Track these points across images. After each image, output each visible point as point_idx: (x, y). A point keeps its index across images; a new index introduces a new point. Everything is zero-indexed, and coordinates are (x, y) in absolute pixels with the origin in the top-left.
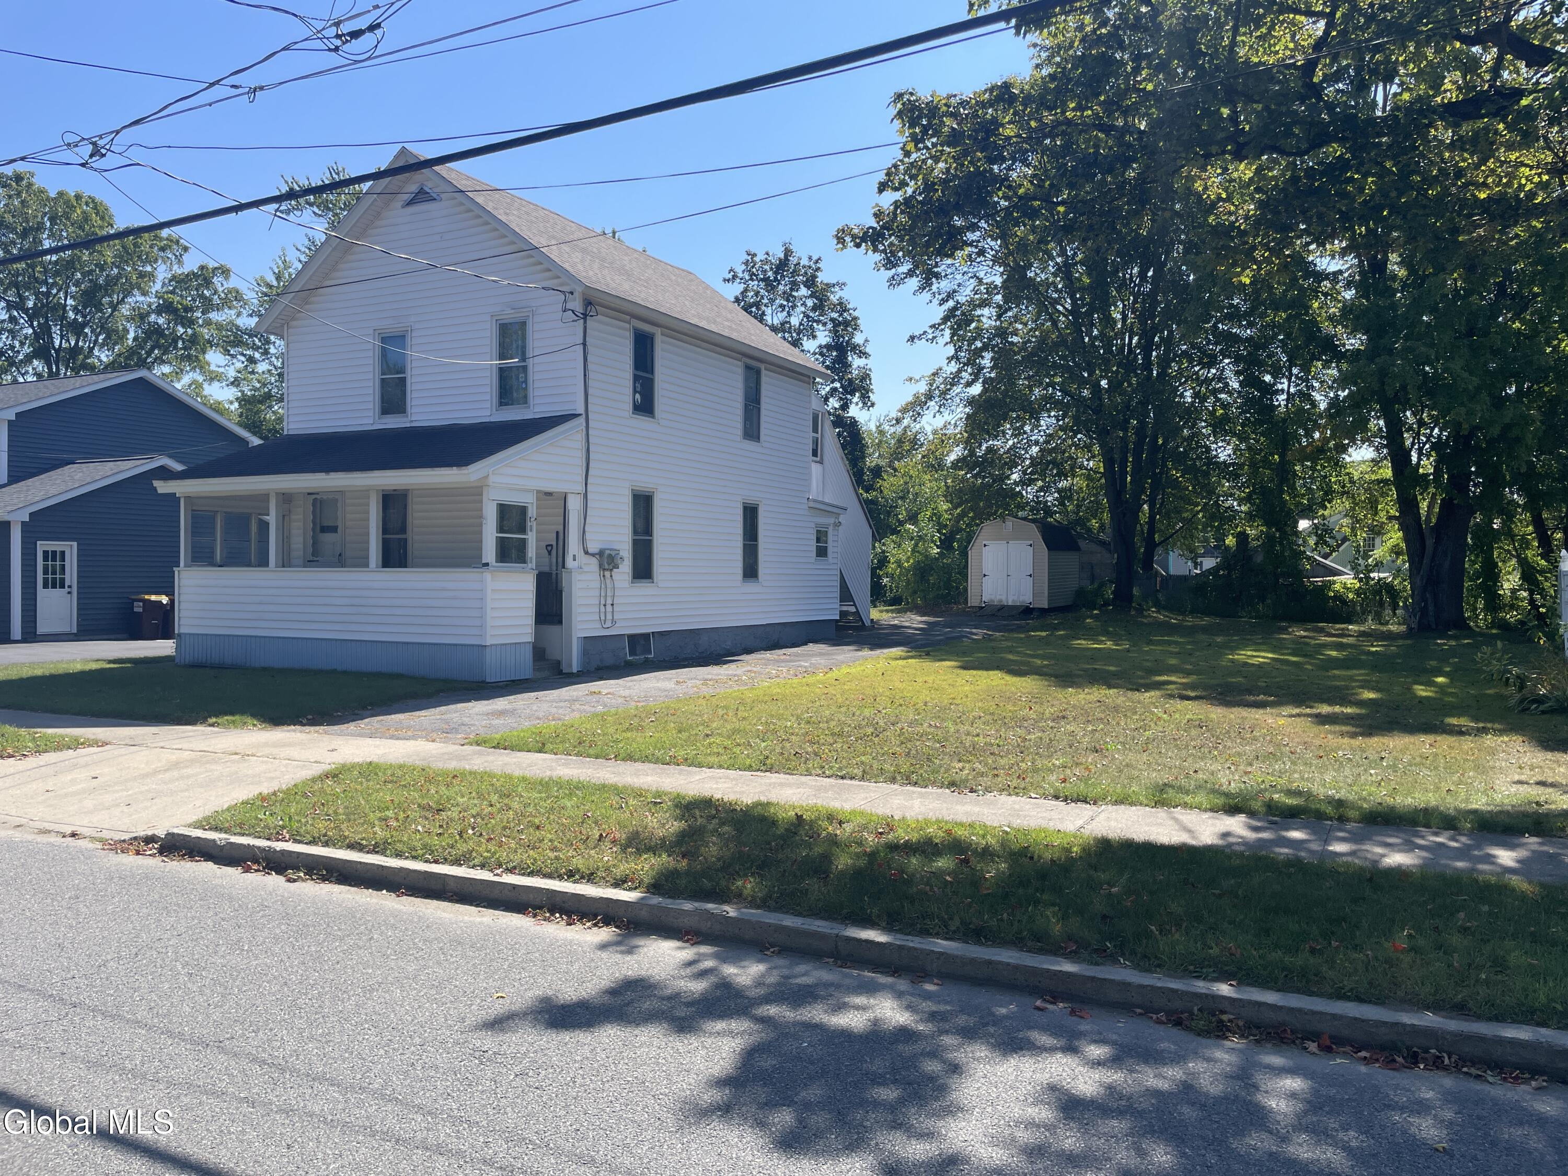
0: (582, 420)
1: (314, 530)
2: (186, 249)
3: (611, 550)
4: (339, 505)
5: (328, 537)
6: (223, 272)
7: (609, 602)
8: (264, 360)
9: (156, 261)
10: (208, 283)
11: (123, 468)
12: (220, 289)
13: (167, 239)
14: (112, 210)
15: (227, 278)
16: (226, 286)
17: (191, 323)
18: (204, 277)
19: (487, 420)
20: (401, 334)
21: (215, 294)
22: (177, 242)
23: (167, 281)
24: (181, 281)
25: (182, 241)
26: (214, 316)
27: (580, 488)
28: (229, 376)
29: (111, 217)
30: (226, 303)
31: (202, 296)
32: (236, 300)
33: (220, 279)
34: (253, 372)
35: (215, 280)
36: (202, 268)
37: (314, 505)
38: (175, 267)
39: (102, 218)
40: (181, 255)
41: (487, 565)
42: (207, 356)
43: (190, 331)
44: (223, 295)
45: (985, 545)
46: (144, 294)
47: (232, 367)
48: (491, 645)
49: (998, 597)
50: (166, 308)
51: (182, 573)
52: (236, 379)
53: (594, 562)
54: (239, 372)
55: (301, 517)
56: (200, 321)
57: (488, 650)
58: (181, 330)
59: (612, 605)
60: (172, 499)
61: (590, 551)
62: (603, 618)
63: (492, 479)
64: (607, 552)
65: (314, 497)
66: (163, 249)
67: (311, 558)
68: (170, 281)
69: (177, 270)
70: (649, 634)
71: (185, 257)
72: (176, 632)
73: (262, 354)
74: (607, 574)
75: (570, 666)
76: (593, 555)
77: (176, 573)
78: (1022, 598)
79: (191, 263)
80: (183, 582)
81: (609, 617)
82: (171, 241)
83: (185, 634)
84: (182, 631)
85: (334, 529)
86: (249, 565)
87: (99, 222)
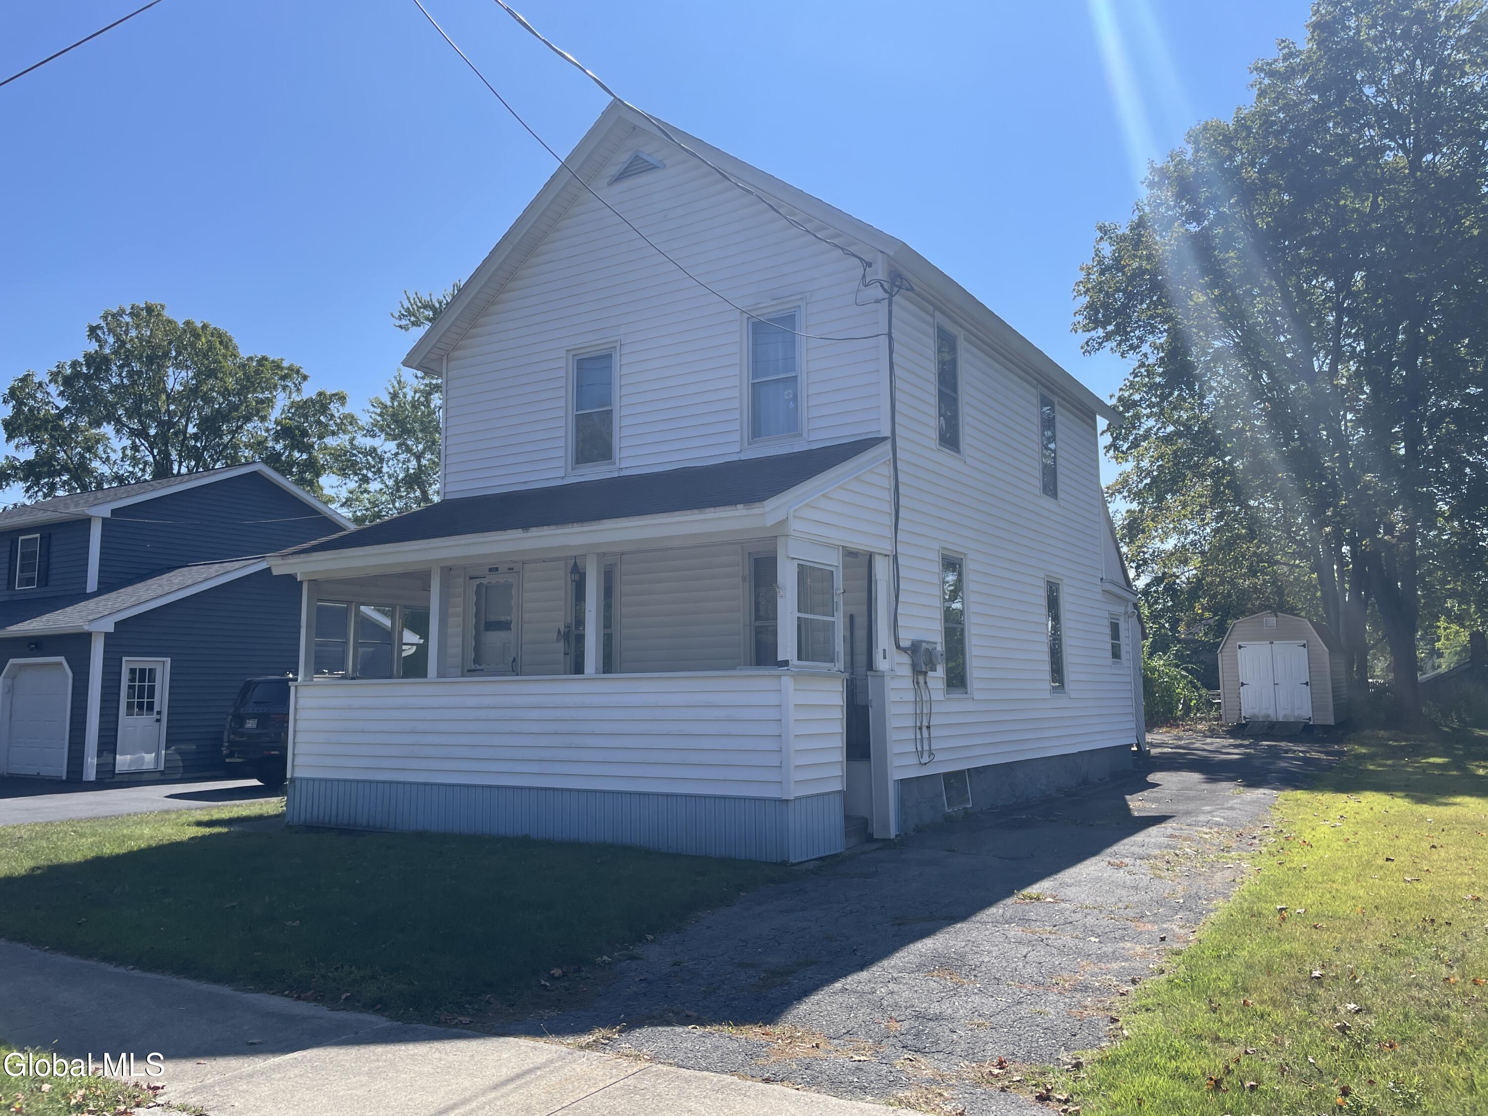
0: (887, 447)
1: (477, 627)
2: (305, 378)
3: (928, 642)
4: (514, 591)
5: (495, 638)
6: (340, 399)
7: (925, 723)
8: (375, 479)
9: (275, 387)
10: (324, 409)
11: (229, 569)
12: (337, 415)
13: (288, 368)
14: (235, 341)
15: (343, 404)
16: (342, 411)
17: (308, 448)
18: (322, 403)
19: (735, 458)
20: (605, 352)
21: (331, 419)
22: (298, 372)
23: (286, 408)
24: (302, 408)
25: (302, 370)
26: (330, 441)
27: (886, 546)
28: (341, 496)
29: (235, 348)
30: (341, 428)
31: (319, 422)
32: (351, 424)
33: (336, 405)
34: (366, 491)
35: (332, 406)
36: (320, 394)
37: (478, 593)
38: (294, 395)
39: (227, 348)
40: (300, 383)
41: (786, 663)
42: (320, 480)
43: (305, 456)
44: (338, 421)
45: (1240, 647)
46: (263, 419)
47: (344, 487)
48: (797, 799)
49: (1264, 712)
50: (285, 432)
51: (300, 689)
52: (347, 500)
53: (906, 659)
54: (351, 492)
55: (460, 609)
56: (316, 447)
57: (791, 805)
58: (296, 454)
59: (928, 727)
60: (290, 580)
61: (903, 644)
62: (919, 749)
63: (795, 525)
64: (924, 646)
65: (478, 582)
66: (284, 378)
67: (473, 667)
68: (291, 407)
69: (296, 398)
70: (963, 772)
71: (304, 385)
72: (289, 776)
73: (375, 473)
74: (921, 679)
75: (886, 826)
76: (905, 650)
77: (292, 690)
78: (1297, 713)
79: (309, 391)
80: (302, 702)
81: (926, 748)
82: (292, 370)
83: (301, 779)
84: (298, 774)
85: (504, 626)
86: (390, 677)
87: (223, 351)
